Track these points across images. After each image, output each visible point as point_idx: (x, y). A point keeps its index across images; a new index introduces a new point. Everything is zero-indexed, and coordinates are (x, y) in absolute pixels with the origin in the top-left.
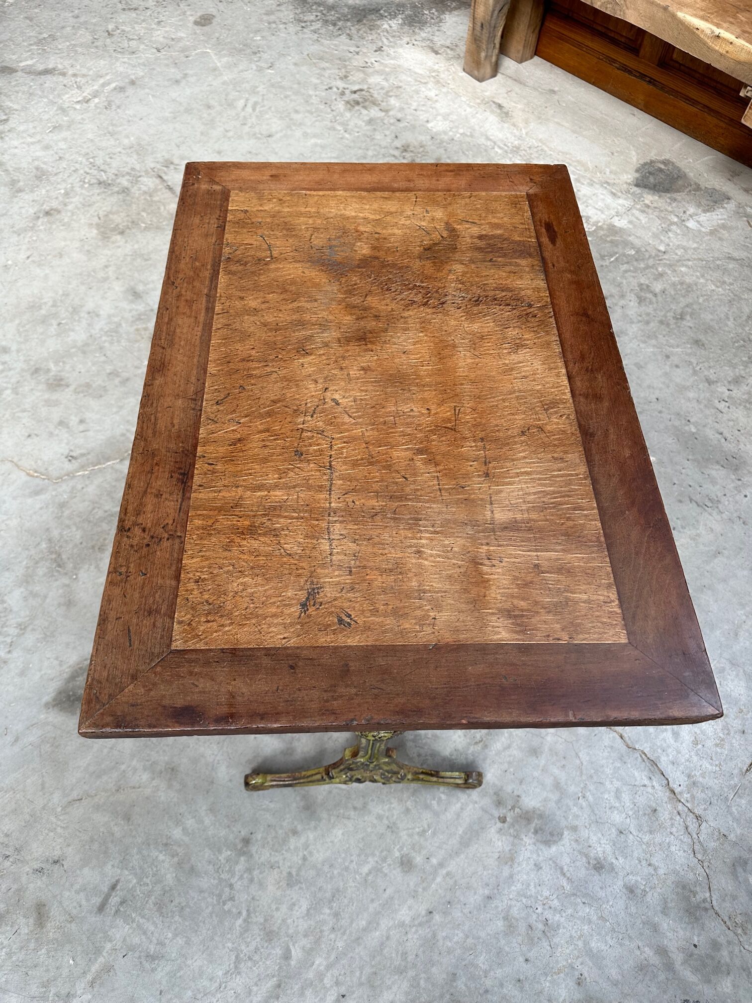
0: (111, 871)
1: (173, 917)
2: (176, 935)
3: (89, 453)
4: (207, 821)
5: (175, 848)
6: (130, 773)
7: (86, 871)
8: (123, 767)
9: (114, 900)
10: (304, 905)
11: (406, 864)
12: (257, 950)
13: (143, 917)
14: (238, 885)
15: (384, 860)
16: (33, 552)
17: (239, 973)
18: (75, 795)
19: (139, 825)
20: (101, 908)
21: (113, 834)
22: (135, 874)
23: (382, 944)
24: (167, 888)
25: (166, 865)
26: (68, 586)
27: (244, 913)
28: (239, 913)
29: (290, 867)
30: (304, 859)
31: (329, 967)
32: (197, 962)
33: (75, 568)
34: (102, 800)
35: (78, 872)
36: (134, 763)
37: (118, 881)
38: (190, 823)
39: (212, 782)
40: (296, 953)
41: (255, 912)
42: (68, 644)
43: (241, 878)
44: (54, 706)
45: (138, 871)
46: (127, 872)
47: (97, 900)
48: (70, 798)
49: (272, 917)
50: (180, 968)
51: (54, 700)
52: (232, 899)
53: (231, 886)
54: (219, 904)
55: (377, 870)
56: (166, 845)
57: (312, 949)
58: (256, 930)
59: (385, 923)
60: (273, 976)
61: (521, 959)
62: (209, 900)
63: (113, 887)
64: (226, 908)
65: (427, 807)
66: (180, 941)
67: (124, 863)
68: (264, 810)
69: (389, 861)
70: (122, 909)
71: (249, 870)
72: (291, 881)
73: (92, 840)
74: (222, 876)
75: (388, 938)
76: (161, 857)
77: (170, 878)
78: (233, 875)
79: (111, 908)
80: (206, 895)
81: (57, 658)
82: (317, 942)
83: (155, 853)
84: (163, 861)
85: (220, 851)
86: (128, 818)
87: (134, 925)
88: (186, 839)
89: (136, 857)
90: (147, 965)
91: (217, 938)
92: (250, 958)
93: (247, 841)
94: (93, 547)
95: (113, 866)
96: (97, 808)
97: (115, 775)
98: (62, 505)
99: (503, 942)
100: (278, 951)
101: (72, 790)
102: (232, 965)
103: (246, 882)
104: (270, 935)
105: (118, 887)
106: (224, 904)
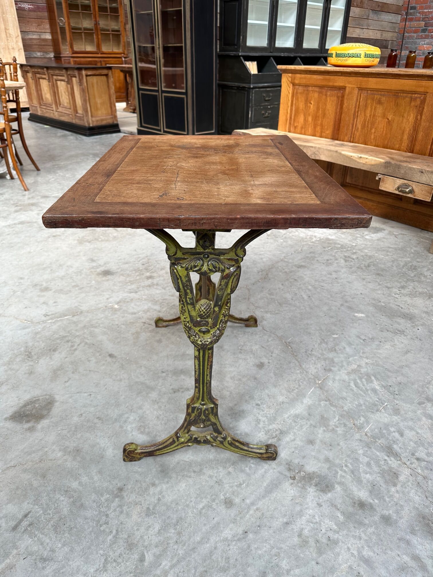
0: (26, 506)
1: (64, 534)
2: (64, 545)
3: (56, 314)
4: (96, 478)
5: (72, 493)
6: (50, 452)
7: (10, 506)
8: (46, 449)
9: (25, 523)
10: (157, 527)
11: (229, 503)
12: (120, 555)
13: (43, 534)
14: (112, 515)
15: (214, 500)
16: (16, 352)
17: (106, 570)
18: (12, 464)
19: (50, 480)
20: (15, 528)
21: (32, 485)
22: (43, 508)
23: (211, 552)
24: (63, 517)
25: (64, 503)
26: (32, 366)
27: (114, 532)
28: (111, 532)
29: (149, 505)
30: (159, 499)
31: (172, 567)
32: (76, 563)
33: (38, 358)
34: (29, 467)
35: (4, 506)
36: (54, 447)
37: (30, 512)
38: (85, 479)
39: (102, 457)
40: (149, 558)
41: (122, 531)
42: (25, 391)
43: (115, 510)
44: (10, 419)
45: (45, 506)
46: (37, 507)
47: (13, 523)
48: (8, 466)
49: (134, 534)
50: (64, 567)
51: (11, 416)
52: (107, 523)
53: (107, 516)
54: (97, 525)
55: (209, 506)
56: (67, 491)
57: (160, 555)
58: (121, 542)
59: (213, 539)
60: (131, 573)
61: (314, 563)
62: (91, 524)
63: (26, 516)
64: (102, 529)
65: (242, 471)
66: (66, 549)
67: (36, 502)
68: (134, 472)
69: (217, 501)
70: (29, 529)
71: (120, 506)
72: (149, 512)
73: (18, 488)
74: (102, 510)
75: (215, 548)
76: (62, 498)
77: (65, 511)
78: (109, 510)
79: (21, 528)
80: (89, 521)
81: (17, 397)
82: (165, 550)
83: (58, 496)
84: (63, 501)
85: (102, 495)
86: (44, 476)
87: (36, 539)
88: (81, 488)
89: (45, 498)
90: (40, 565)
91: (93, 548)
92: (115, 561)
93: (121, 489)
94: (50, 350)
95: (28, 503)
96: (25, 471)
97: (40, 453)
98: (37, 333)
99: (299, 551)
100: (136, 556)
101: (11, 461)
102: (101, 565)
103: (117, 513)
104: (130, 546)
105: (29, 516)
106: (101, 526)
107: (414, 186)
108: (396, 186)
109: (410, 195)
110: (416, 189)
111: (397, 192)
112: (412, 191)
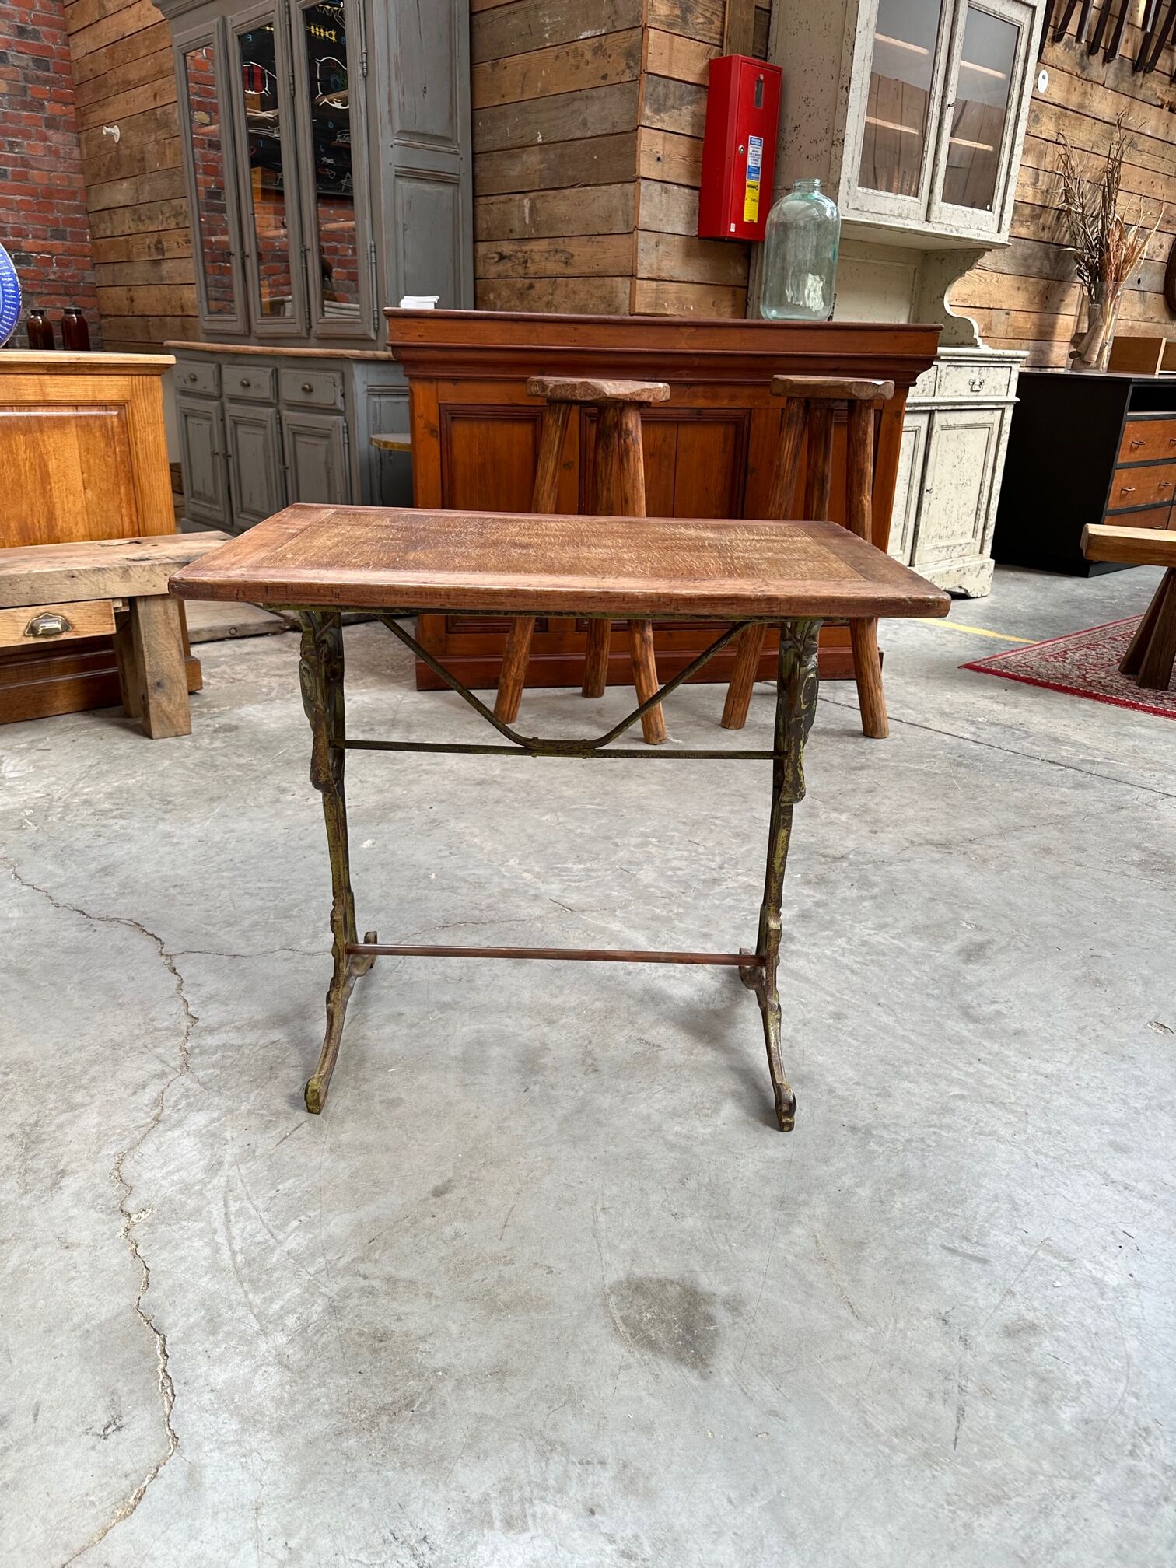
0: (936, 1256)
1: (963, 1190)
2: (981, 1186)
4: (840, 1165)
5: (882, 1193)
6: (797, 1248)
7: (945, 1284)
8: (790, 1258)
9: (966, 1247)
10: (906, 1084)
11: (838, 1016)
13: (975, 1217)
14: (907, 1136)
18: (844, 1313)
19: (866, 1232)
20: (983, 1261)
21: (886, 1259)
22: (928, 1229)
23: (921, 1034)
24: (933, 1197)
25: (906, 1200)
27: (932, 1129)
30: (858, 1084)
31: (957, 1068)
34: (844, 1277)
35: (948, 1293)
36: (782, 1246)
37: (944, 1247)
38: (847, 1180)
39: (791, 1162)
40: (955, 1090)
41: (927, 1121)
42: (586, 1362)
43: (896, 1133)
44: (706, 1365)
45: (924, 1227)
46: (929, 1239)
47: (976, 1267)
48: (852, 1318)
49: (927, 1108)
51: (694, 1366)
52: (922, 1140)
53: (909, 1141)
54: (929, 1151)
55: (851, 1034)
56: (882, 1202)
57: (947, 1080)
58: (946, 1121)
59: (900, 1031)
60: (985, 1107)
62: (931, 1158)
63: (953, 1251)
64: (934, 1144)
66: (985, 1182)
67: (919, 1243)
68: (812, 1115)
69: (840, 1026)
70: (975, 1239)
71: (885, 1127)
72: (885, 1094)
73: (902, 1282)
74: (901, 1148)
75: (914, 1031)
76: (899, 1205)
77: (921, 1196)
78: (898, 1140)
79: (978, 1251)
80: (926, 1161)
81: (615, 1376)
82: (939, 1076)
83: (896, 1213)
84: (903, 1203)
85: (873, 1152)
86: (860, 1245)
87: (987, 1225)
88: (868, 1183)
89: (907, 1231)
90: (1024, 1210)
91: (969, 1151)
92: (977, 1124)
93: (854, 1129)
95: (927, 1254)
96: (856, 1281)
97: (803, 1266)
100: (960, 1103)
101: (838, 1317)
103: (899, 1130)
104: (946, 1110)
105: (951, 1246)
106: (930, 1146)
107: (67, 612)
108: (23, 627)
109: (65, 637)
110: (73, 618)
111: (31, 641)
112: (67, 626)
